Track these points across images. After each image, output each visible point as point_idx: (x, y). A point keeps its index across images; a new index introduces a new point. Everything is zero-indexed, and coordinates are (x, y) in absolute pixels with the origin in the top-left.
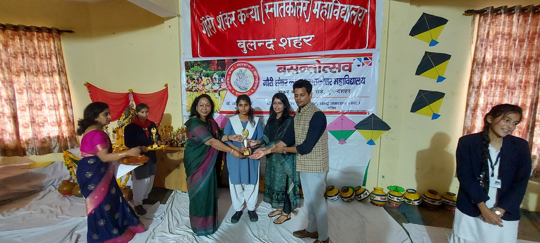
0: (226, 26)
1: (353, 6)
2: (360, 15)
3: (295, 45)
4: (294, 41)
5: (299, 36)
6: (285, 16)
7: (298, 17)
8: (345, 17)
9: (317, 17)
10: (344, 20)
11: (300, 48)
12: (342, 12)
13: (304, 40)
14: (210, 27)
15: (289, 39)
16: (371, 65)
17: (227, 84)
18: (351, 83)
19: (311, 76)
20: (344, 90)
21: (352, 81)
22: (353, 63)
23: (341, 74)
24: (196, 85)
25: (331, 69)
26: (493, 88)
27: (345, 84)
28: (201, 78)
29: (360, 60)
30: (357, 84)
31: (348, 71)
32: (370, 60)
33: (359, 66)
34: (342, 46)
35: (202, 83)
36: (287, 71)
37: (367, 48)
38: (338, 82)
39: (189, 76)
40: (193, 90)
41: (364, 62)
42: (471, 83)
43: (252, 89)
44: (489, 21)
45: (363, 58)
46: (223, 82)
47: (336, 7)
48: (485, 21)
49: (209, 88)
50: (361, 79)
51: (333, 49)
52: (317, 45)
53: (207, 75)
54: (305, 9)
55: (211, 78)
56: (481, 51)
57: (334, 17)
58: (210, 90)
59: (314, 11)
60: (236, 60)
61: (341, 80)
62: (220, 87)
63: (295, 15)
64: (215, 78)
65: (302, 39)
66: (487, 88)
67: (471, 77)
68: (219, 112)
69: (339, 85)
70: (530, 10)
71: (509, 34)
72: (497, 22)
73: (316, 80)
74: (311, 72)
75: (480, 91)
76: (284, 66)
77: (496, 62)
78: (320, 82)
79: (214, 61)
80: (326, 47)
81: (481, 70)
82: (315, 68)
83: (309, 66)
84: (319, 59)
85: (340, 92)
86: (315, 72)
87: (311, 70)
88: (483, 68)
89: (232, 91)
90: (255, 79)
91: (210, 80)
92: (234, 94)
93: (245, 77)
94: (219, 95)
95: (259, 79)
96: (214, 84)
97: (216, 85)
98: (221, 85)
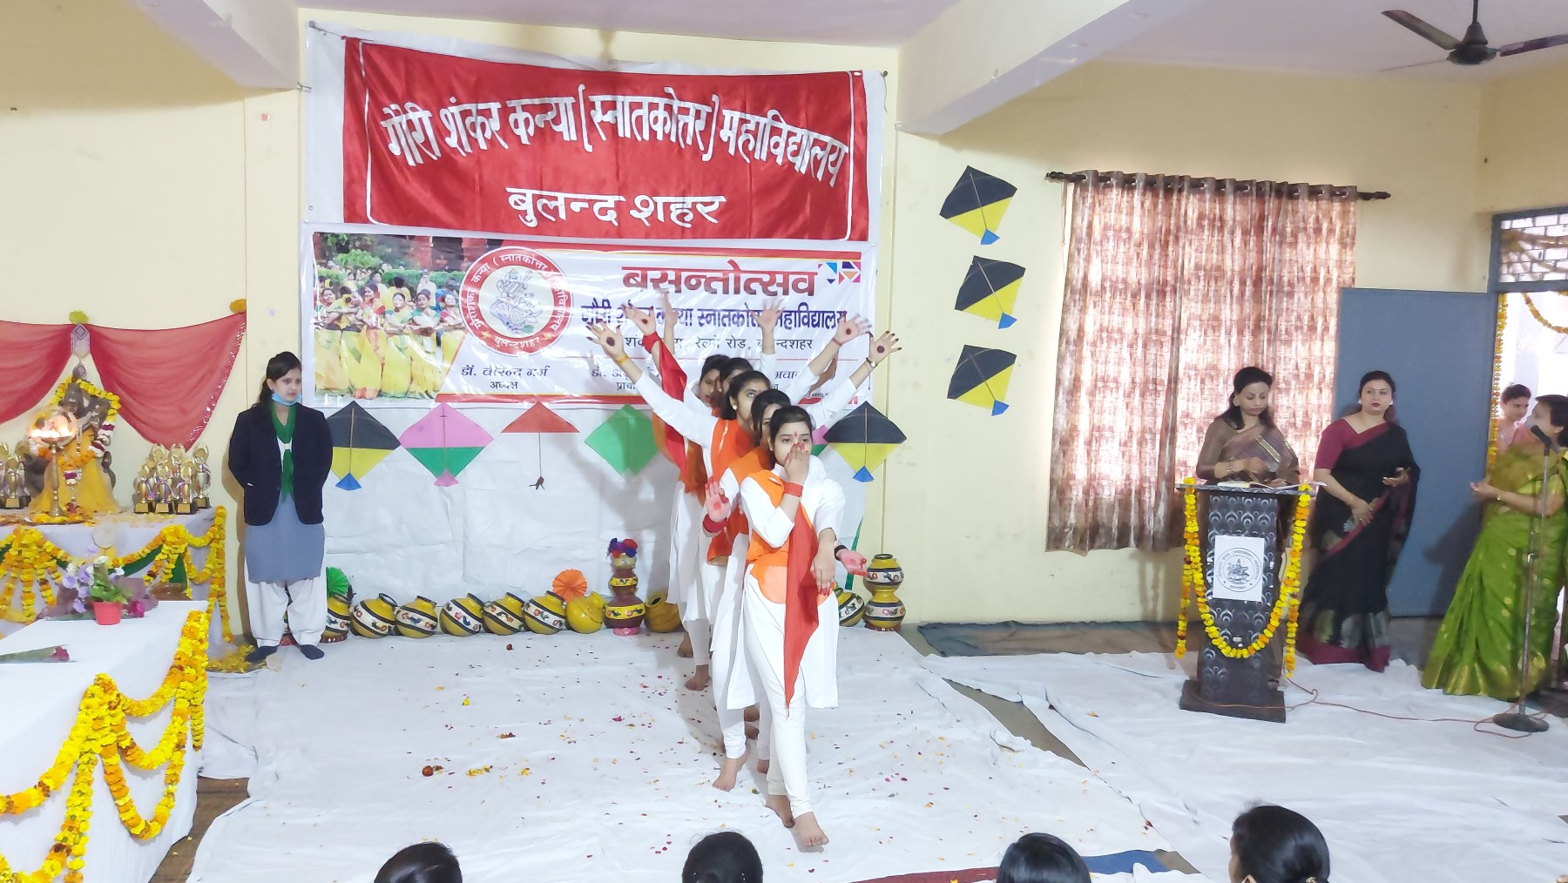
0: (473, 142)
1: (815, 135)
2: (832, 158)
3: (673, 217)
4: (672, 207)
5: (684, 194)
6: (646, 136)
7: (683, 146)
8: (798, 161)
9: (732, 151)
10: (797, 168)
11: (688, 226)
12: (792, 148)
13: (699, 207)
14: (420, 139)
15: (660, 200)
16: (858, 280)
17: (465, 310)
18: (815, 323)
19: (715, 300)
20: (798, 341)
21: (816, 318)
22: (816, 274)
23: (791, 301)
24: (354, 310)
25: (765, 286)
26: (1105, 344)
27: (799, 326)
28: (375, 289)
29: (834, 267)
30: (828, 327)
31: (807, 293)
32: (856, 269)
33: (831, 281)
34: (792, 230)
35: (378, 303)
36: (650, 284)
37: (850, 239)
39: (328, 281)
40: (343, 326)
41: (844, 272)
42: (1063, 333)
43: (547, 328)
44: (1089, 200)
45: (839, 263)
46: (452, 306)
47: (775, 131)
48: (1084, 198)
49: (402, 322)
50: (838, 316)
51: (767, 233)
52: (732, 224)
53: (398, 282)
54: (701, 125)
55: (413, 291)
56: (1078, 263)
57: (771, 156)
58: (404, 327)
59: (725, 134)
60: (499, 243)
61: (790, 315)
62: (442, 321)
63: (673, 139)
64: (427, 294)
65: (694, 204)
66: (1094, 344)
67: (1063, 320)
68: (434, 395)
69: (786, 327)
70: (1160, 184)
71: (1129, 230)
72: (1106, 203)
73: (727, 313)
74: (715, 292)
75: (1081, 351)
76: (644, 269)
77: (1108, 289)
78: (738, 318)
79: (423, 239)
80: (755, 230)
81: (1081, 304)
82: (725, 281)
83: (709, 275)
84: (737, 259)
85: (788, 347)
86: (726, 291)
87: (714, 285)
88: (1085, 301)
89: (484, 333)
90: (556, 302)
91: (408, 297)
92: (491, 342)
93: (526, 295)
94: (439, 343)
95: (568, 303)
96: (421, 309)
97: (427, 314)
98: (446, 315)
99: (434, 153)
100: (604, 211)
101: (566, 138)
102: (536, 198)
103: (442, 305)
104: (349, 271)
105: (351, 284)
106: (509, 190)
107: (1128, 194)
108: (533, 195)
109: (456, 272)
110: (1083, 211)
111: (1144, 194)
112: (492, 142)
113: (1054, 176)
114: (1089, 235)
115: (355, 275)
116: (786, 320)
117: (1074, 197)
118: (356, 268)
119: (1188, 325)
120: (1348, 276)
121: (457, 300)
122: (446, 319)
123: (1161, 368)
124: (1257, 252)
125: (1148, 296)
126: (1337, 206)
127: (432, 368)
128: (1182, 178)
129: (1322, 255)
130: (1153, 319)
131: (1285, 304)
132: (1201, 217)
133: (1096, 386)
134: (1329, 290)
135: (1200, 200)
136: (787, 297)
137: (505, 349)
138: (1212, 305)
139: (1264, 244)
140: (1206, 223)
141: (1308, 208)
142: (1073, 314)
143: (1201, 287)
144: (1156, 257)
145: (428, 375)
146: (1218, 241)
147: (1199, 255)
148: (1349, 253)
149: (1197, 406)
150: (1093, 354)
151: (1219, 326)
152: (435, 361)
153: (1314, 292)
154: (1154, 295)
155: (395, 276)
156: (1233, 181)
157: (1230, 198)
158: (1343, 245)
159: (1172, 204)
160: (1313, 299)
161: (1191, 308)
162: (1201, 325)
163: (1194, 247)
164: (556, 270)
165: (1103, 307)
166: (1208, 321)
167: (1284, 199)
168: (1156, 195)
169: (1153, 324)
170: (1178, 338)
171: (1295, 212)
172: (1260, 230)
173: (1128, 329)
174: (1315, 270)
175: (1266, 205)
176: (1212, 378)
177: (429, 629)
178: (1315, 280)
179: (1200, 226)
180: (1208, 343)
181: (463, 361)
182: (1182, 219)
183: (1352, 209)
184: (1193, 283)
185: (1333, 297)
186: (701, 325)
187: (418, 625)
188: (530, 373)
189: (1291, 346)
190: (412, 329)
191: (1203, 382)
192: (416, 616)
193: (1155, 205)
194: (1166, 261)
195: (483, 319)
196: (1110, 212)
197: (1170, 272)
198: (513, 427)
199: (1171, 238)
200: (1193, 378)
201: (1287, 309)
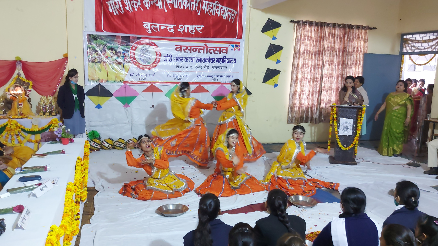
0: (133, 8)
1: (228, 8)
2: (233, 15)
3: (190, 31)
4: (189, 28)
5: (192, 25)
6: (182, 8)
7: (192, 11)
8: (224, 15)
9: (206, 12)
10: (223, 18)
11: (194, 34)
12: (222, 12)
13: (197, 28)
14: (118, 7)
15: (186, 26)
16: (239, 50)
17: (131, 57)
18: (228, 62)
19: (201, 55)
20: (223, 67)
21: (228, 60)
23: (221, 56)
24: (99, 57)
25: (214, 51)
26: (305, 68)
27: (223, 63)
28: (105, 51)
29: (233, 46)
30: (231, 63)
31: (226, 53)
32: (239, 47)
33: (232, 50)
34: (222, 35)
35: (106, 55)
36: (183, 50)
37: (237, 38)
38: (219, 61)
39: (91, 48)
40: (96, 61)
41: (235, 48)
42: (293, 65)
43: (154, 63)
44: (301, 28)
45: (234, 45)
46: (127, 56)
47: (217, 7)
48: (299, 28)
49: (113, 61)
50: (234, 60)
51: (215, 36)
52: (205, 34)
53: (112, 49)
54: (197, 5)
55: (116, 51)
56: (298, 46)
57: (216, 14)
58: (114, 62)
59: (204, 8)
61: (221, 59)
62: (124, 60)
63: (189, 9)
64: (120, 52)
65: (195, 28)
66: (302, 68)
67: (293, 61)
68: (123, 82)
69: (220, 63)
70: (319, 24)
71: (311, 37)
72: (305, 29)
73: (204, 59)
74: (201, 53)
75: (298, 70)
76: (181, 46)
77: (305, 53)
78: (207, 60)
79: (119, 37)
80: (212, 36)
81: (298, 57)
82: (203, 50)
83: (199, 48)
84: (207, 44)
85: (221, 68)
86: (204, 53)
87: (201, 51)
88: (299, 56)
89: (136, 64)
90: (157, 55)
91: (115, 53)
92: (138, 66)
93: (148, 53)
94: (124, 67)
95: (160, 56)
96: (118, 57)
97: (120, 58)
98: (126, 59)
99: (122, 11)
100: (170, 29)
101: (160, 8)
102: (151, 25)
103: (124, 56)
104: (97, 46)
105: (98, 49)
106: (143, 22)
107: (311, 27)
108: (150, 24)
109: (128, 46)
110: (299, 32)
111: (315, 27)
112: (138, 9)
113: (292, 22)
114: (301, 38)
115: (99, 47)
116: (220, 61)
117: (297, 28)
118: (99, 45)
119: (325, 63)
120: (366, 50)
121: (129, 55)
122: (126, 60)
123: (318, 75)
124: (343, 43)
125: (315, 55)
126: (363, 31)
127: (122, 74)
128: (325, 23)
129: (359, 44)
130: (317, 61)
131: (350, 57)
132: (329, 33)
133: (302, 79)
134: (361, 54)
135: (329, 29)
136: (220, 54)
137: (142, 68)
138: (331, 58)
139: (345, 41)
140: (331, 35)
141: (356, 31)
142: (296, 60)
143: (329, 53)
144: (318, 44)
145: (121, 76)
146: (333, 40)
147: (328, 44)
148: (366, 44)
149: (327, 85)
150: (301, 71)
151: (333, 63)
152: (123, 72)
153: (357, 54)
154: (317, 55)
155: (111, 47)
156: (338, 24)
157: (337, 29)
158: (365, 42)
159: (322, 30)
160: (356, 56)
161: (327, 58)
162: (329, 63)
163: (327, 42)
164: (156, 46)
165: (304, 58)
166: (330, 62)
167: (350, 29)
168: (318, 27)
169: (317, 63)
170: (323, 66)
171: (353, 33)
172: (344, 37)
173: (310, 64)
174: (357, 48)
175: (346, 30)
176: (331, 77)
177: (124, 147)
178: (357, 51)
179: (329, 36)
180: (330, 68)
181: (130, 72)
182: (325, 34)
183: (367, 32)
184: (327, 51)
185: (362, 56)
186: (197, 62)
187: (121, 146)
188: (149, 76)
189: (351, 69)
190: (116, 62)
191: (328, 78)
192: (120, 144)
193: (318, 30)
194: (320, 45)
195: (136, 60)
196: (306, 32)
197: (321, 48)
198: (145, 91)
199: (322, 39)
200: (326, 77)
201: (351, 59)
